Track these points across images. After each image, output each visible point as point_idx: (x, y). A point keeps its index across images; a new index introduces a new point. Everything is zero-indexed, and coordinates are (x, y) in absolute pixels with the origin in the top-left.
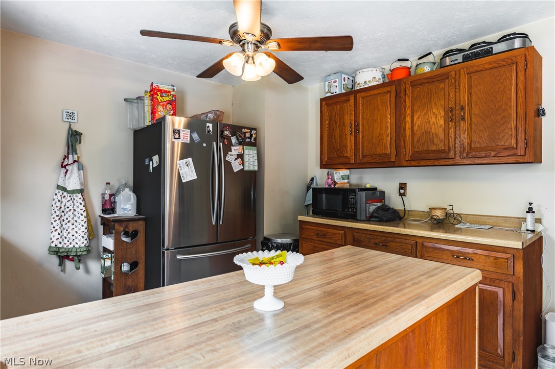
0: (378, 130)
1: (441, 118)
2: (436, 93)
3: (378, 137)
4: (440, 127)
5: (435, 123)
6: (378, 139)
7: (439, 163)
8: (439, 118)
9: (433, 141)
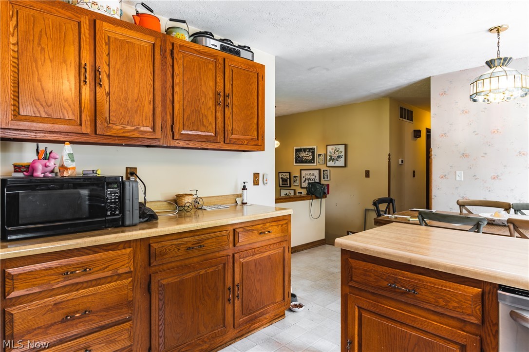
0: (136, 91)
1: (210, 99)
2: (205, 71)
3: (136, 101)
4: (209, 109)
5: (205, 103)
6: (136, 104)
7: (207, 146)
8: (208, 99)
9: (203, 121)
